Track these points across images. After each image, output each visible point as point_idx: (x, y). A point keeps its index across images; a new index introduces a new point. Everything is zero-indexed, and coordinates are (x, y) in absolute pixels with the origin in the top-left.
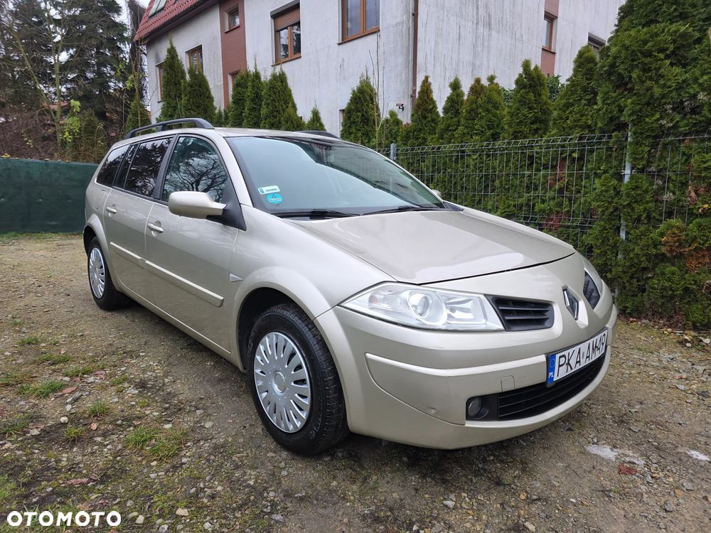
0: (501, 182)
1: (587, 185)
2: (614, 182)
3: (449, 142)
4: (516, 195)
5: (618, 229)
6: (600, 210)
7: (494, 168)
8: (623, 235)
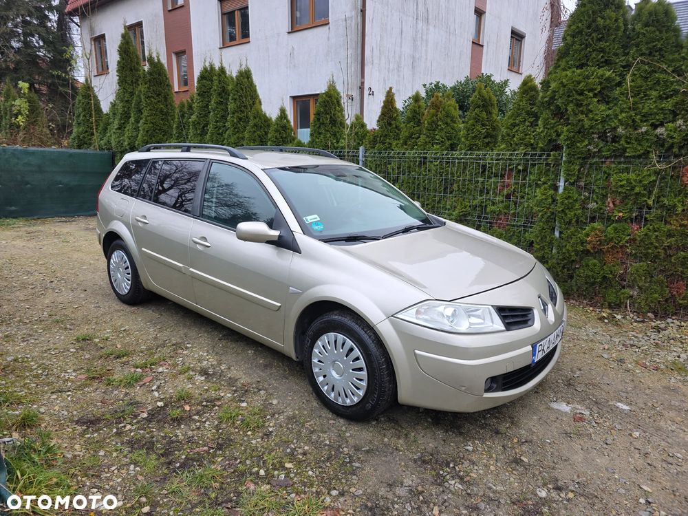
0: (458, 186)
1: (530, 192)
2: (551, 192)
3: (412, 149)
4: (471, 198)
5: (554, 229)
6: (540, 214)
7: (452, 174)
8: (557, 234)
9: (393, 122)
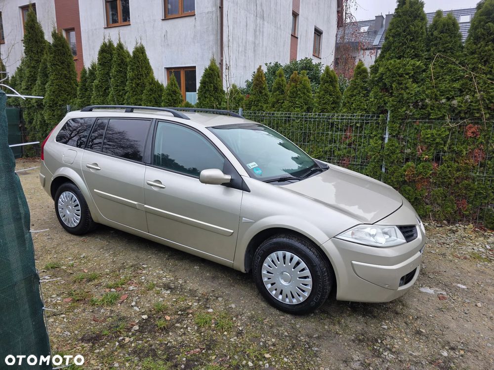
0: (314, 138)
1: (365, 142)
2: (380, 142)
3: (279, 111)
4: (323, 145)
5: (381, 167)
6: (373, 157)
7: (309, 129)
8: (383, 170)
9: (263, 91)
